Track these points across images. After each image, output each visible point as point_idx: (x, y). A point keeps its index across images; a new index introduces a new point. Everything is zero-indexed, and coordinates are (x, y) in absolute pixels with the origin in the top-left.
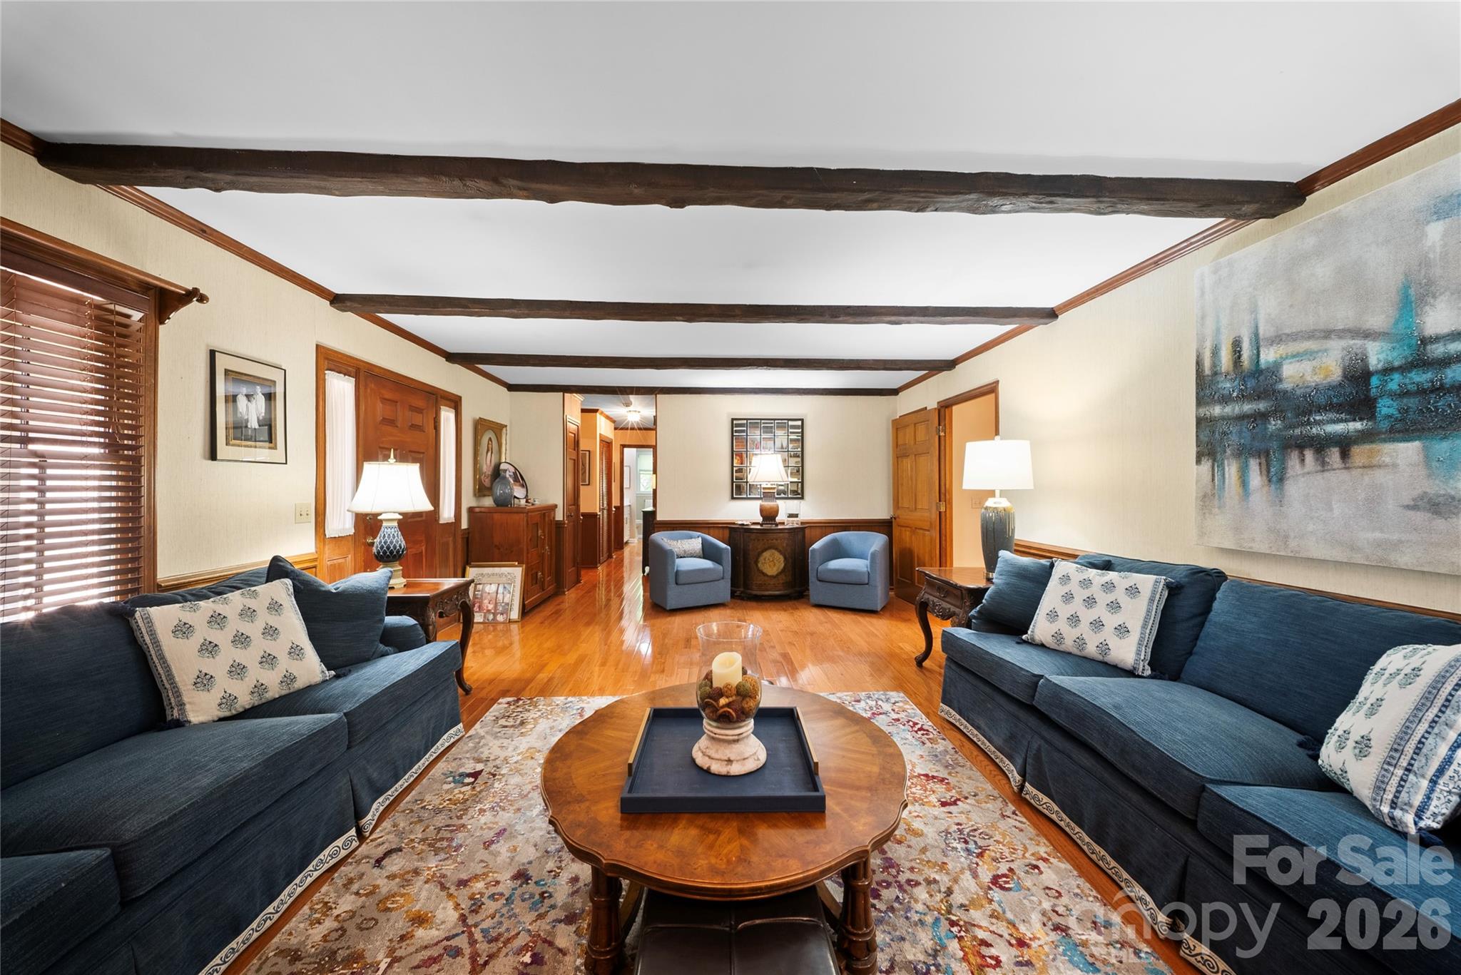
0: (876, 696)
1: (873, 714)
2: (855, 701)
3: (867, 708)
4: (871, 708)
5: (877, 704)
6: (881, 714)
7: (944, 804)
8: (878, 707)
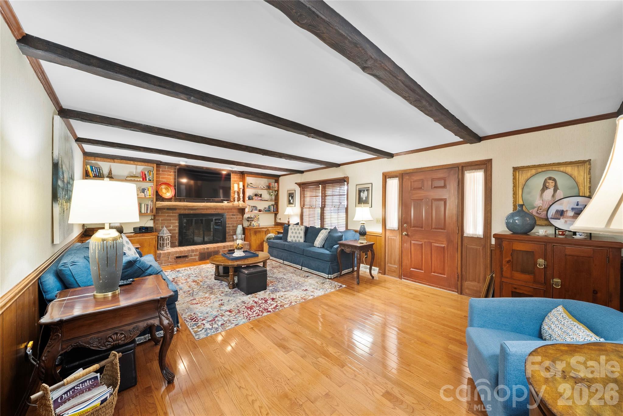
0: (212, 331)
1: (214, 320)
2: (224, 324)
3: (217, 322)
4: (215, 323)
5: (212, 326)
6: (210, 321)
7: (195, 299)
8: (212, 325)
